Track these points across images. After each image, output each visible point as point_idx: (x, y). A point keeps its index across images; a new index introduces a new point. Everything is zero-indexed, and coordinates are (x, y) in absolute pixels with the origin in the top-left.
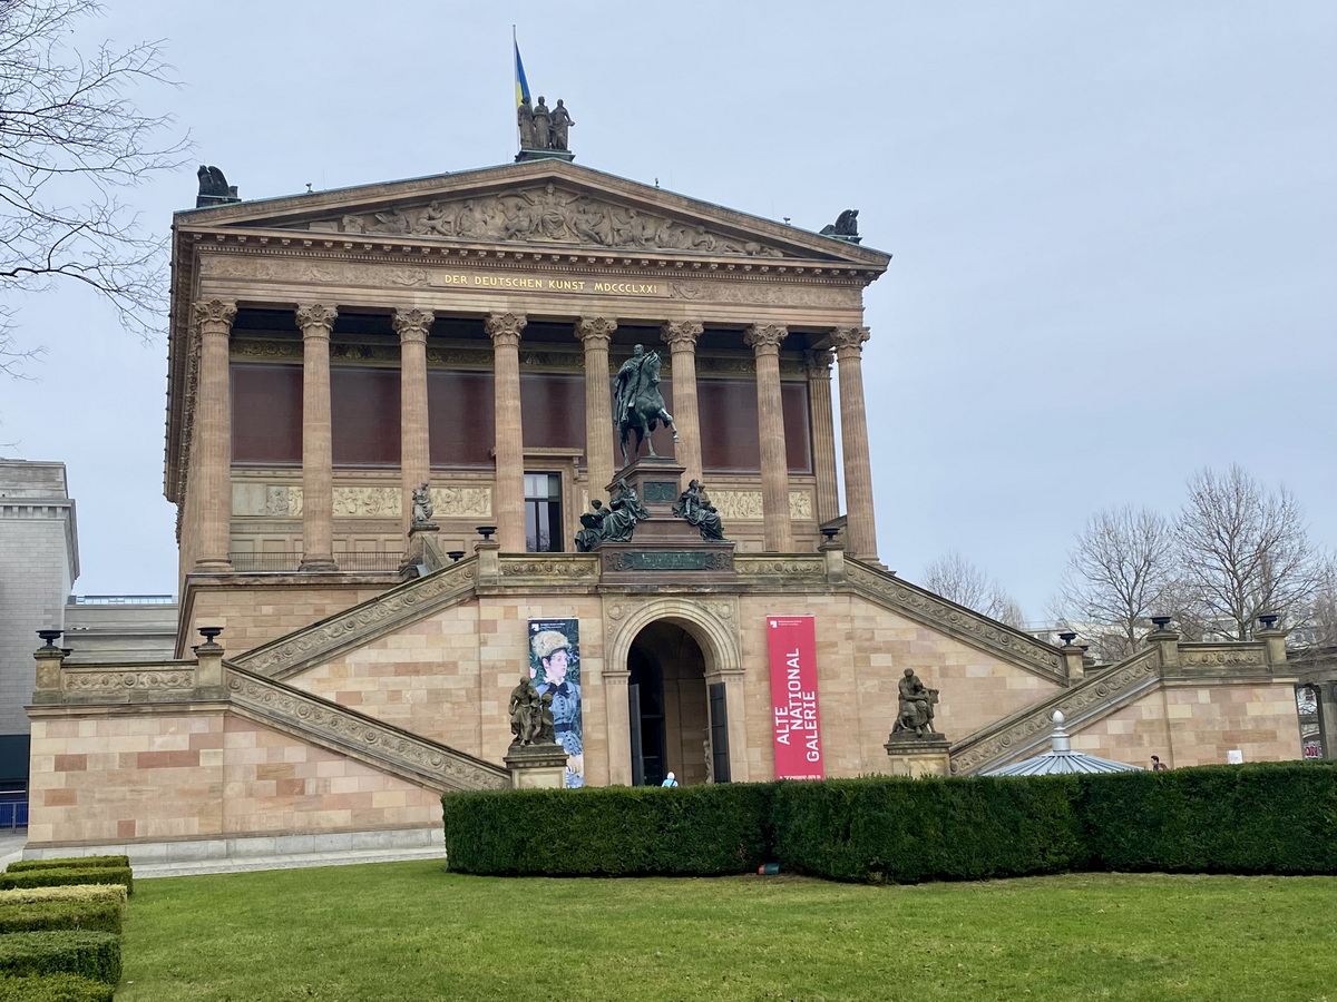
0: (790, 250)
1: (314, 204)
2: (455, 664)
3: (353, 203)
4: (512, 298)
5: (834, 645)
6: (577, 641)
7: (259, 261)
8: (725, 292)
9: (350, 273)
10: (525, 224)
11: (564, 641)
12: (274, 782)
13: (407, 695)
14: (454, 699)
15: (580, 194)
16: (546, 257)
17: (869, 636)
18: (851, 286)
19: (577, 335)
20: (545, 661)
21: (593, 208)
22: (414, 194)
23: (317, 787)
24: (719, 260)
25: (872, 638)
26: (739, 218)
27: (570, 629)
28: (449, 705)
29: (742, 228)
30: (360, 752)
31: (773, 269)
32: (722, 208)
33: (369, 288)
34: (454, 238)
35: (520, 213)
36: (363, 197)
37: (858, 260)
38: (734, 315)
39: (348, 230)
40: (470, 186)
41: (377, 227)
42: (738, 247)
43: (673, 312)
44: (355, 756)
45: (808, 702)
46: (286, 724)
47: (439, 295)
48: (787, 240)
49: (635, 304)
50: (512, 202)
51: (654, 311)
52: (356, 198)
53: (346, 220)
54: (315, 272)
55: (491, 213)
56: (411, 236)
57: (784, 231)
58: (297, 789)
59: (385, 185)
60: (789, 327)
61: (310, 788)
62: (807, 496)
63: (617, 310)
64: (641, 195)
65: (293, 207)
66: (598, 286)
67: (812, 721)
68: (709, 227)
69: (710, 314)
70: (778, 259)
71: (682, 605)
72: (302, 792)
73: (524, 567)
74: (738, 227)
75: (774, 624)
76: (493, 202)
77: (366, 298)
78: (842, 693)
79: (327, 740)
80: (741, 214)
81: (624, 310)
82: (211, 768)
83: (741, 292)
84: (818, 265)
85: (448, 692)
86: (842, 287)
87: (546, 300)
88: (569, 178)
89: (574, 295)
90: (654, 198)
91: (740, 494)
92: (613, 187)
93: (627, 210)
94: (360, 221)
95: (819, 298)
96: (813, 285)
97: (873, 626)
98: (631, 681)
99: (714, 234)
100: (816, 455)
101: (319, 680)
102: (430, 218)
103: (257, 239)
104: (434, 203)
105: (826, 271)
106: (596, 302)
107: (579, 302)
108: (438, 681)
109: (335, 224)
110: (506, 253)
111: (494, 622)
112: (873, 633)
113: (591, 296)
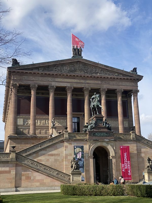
0: (124, 75)
1: (34, 66)
2: (60, 154)
3: (41, 66)
4: (71, 84)
6: (83, 150)
7: (23, 76)
8: (111, 83)
9: (40, 78)
10: (73, 69)
11: (81, 150)
12: (25, 177)
13: (50, 160)
14: (59, 161)
15: (84, 64)
16: (77, 76)
18: (136, 82)
19: (83, 91)
20: (77, 154)
21: (86, 67)
22: (53, 64)
23: (33, 178)
24: (110, 77)
27: (82, 148)
28: (58, 162)
30: (42, 171)
31: (121, 79)
33: (43, 82)
34: (60, 72)
35: (73, 68)
36: (43, 65)
37: (137, 77)
38: (113, 87)
39: (40, 71)
40: (63, 63)
41: (46, 70)
42: (114, 74)
43: (101, 87)
44: (41, 172)
45: (128, 163)
46: (27, 165)
47: (57, 83)
49: (94, 85)
50: (71, 65)
51: (98, 86)
52: (42, 65)
53: (40, 68)
54: (34, 78)
55: (67, 68)
56: (52, 72)
57: (123, 72)
58: (29, 178)
59: (47, 62)
60: (124, 90)
61: (32, 178)
62: (127, 122)
63: (91, 86)
64: (95, 64)
65: (30, 66)
66: (87, 82)
67: (129, 167)
68: (108, 71)
69: (108, 87)
70: (121, 77)
71: (103, 143)
72: (30, 179)
73: (73, 135)
74: (114, 71)
75: (121, 147)
76: (67, 65)
77: (43, 83)
78: (135, 161)
79: (35, 169)
80: (115, 68)
81: (92, 86)
82: (13, 174)
83: (114, 83)
84: (129, 78)
85: (58, 160)
86: (134, 82)
87: (77, 84)
88: (82, 61)
90: (98, 65)
91: (114, 122)
92: (90, 63)
93: (93, 67)
94: (42, 69)
95: (129, 84)
96: (128, 82)
98: (94, 158)
99: (109, 72)
100: (129, 114)
101: (33, 157)
102: (55, 69)
103: (23, 72)
104: (56, 66)
105: (131, 79)
106: (87, 84)
107: (83, 84)
108: (56, 157)
109: (38, 70)
110: (70, 75)
111: (67, 146)
113: (86, 83)
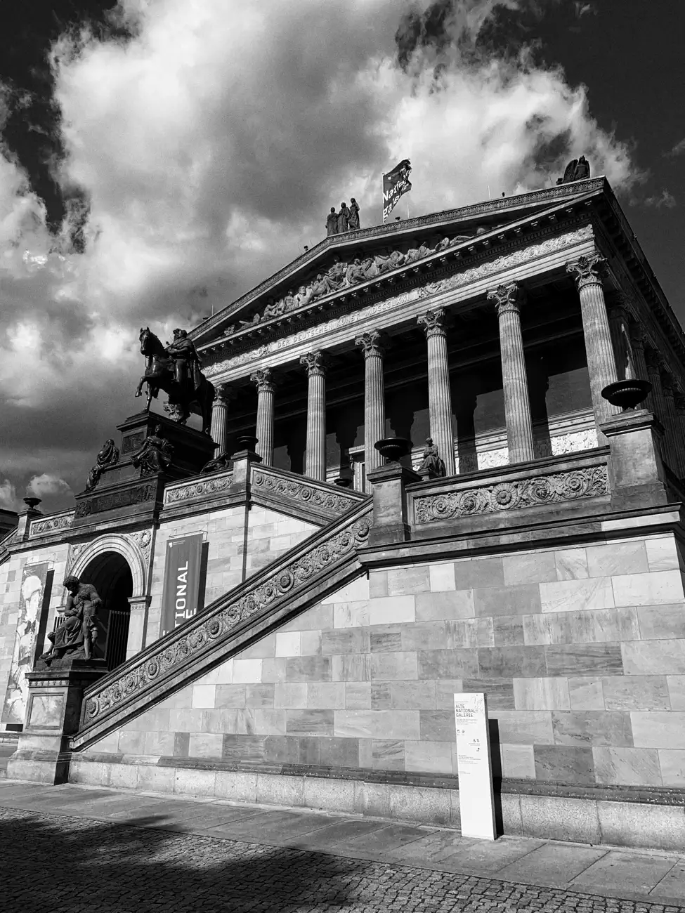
1: (206, 328)
3: (224, 320)
4: (315, 342)
5: (227, 561)
8: (463, 276)
9: (232, 362)
11: (39, 584)
16: (326, 306)
17: (263, 547)
20: (27, 603)
22: (255, 299)
25: (268, 548)
26: (459, 213)
29: (463, 219)
31: (496, 240)
32: (444, 213)
33: (240, 367)
36: (229, 313)
37: (571, 197)
38: (469, 292)
42: (468, 237)
43: (420, 309)
47: (275, 357)
48: (502, 211)
49: (393, 314)
51: (407, 314)
52: (225, 315)
54: (216, 368)
57: (498, 205)
60: (517, 283)
64: (387, 232)
66: (368, 311)
68: (441, 231)
69: (450, 299)
70: (494, 230)
71: (114, 540)
74: (460, 220)
77: (238, 374)
81: (383, 323)
83: (477, 270)
84: (531, 218)
87: (334, 336)
89: (351, 325)
90: (395, 230)
92: (368, 236)
95: (548, 246)
96: (541, 238)
97: (271, 535)
105: (543, 220)
106: (367, 324)
107: (355, 328)
110: (303, 313)
112: (269, 542)
113: (363, 321)
